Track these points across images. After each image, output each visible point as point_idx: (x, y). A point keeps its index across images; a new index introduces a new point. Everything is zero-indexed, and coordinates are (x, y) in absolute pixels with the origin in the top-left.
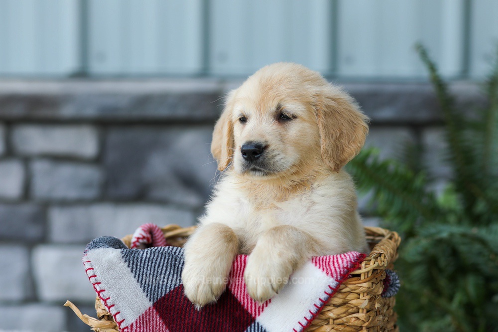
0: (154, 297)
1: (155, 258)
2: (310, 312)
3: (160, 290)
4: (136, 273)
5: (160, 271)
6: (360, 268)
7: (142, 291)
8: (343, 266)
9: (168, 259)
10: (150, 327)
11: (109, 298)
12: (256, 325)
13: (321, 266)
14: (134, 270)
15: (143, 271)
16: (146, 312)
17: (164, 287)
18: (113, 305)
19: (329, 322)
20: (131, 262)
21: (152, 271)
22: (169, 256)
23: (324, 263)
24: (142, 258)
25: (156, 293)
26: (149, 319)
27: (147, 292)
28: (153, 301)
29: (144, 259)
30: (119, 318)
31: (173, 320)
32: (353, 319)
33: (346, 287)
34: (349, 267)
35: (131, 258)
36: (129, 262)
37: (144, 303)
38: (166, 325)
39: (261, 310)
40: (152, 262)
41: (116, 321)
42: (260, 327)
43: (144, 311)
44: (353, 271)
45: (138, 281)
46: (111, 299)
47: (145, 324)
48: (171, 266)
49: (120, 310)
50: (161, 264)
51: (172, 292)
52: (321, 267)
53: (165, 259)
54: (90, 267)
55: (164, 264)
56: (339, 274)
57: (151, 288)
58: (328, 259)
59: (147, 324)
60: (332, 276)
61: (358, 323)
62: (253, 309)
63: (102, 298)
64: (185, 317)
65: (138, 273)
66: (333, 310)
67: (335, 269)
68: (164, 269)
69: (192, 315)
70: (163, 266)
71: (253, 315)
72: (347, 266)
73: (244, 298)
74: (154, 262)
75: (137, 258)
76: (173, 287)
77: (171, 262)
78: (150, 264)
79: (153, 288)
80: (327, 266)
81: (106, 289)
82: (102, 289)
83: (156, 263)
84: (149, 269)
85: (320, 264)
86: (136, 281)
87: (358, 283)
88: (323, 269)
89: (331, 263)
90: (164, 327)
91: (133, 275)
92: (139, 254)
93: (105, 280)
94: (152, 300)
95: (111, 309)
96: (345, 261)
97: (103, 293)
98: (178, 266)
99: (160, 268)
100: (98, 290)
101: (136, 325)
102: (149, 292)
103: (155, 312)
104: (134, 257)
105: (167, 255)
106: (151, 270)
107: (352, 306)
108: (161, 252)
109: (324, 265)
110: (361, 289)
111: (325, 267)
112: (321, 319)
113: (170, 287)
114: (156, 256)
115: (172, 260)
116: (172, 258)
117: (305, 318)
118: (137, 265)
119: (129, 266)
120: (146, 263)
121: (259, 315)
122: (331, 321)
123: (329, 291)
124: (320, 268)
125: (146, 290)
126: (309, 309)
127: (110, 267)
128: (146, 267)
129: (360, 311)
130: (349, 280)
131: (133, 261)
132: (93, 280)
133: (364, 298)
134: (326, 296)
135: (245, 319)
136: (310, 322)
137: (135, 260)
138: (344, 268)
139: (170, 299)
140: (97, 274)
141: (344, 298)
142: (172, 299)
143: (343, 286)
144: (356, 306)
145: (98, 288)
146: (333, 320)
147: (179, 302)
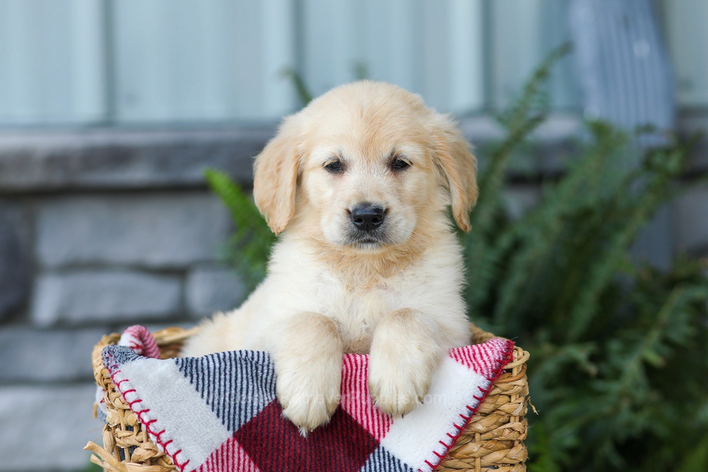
0: (234, 424)
1: (228, 367)
2: (456, 426)
3: (243, 412)
4: (203, 391)
5: (239, 385)
6: (511, 361)
7: (215, 416)
8: (495, 359)
9: (247, 368)
10: (228, 467)
11: (164, 431)
12: (381, 450)
13: (465, 360)
14: (200, 386)
15: (214, 388)
16: (222, 447)
17: (249, 408)
18: (171, 441)
19: (474, 437)
20: (195, 376)
21: (228, 386)
22: (246, 364)
23: (467, 356)
24: (208, 368)
25: (237, 417)
26: (228, 456)
27: (223, 417)
28: (234, 429)
29: (212, 370)
30: (181, 459)
31: (267, 454)
32: (507, 431)
33: (496, 387)
34: (501, 359)
35: (194, 370)
36: (192, 376)
37: (220, 434)
38: (255, 463)
39: (386, 429)
40: (225, 374)
41: (176, 463)
42: (387, 454)
43: (220, 445)
44: (506, 364)
45: (208, 403)
46: (167, 432)
47: (220, 464)
48: (252, 378)
49: (182, 446)
50: (239, 376)
51: (262, 414)
52: (465, 363)
53: (241, 368)
54: (131, 388)
55: (242, 375)
56: (490, 370)
57: (229, 411)
58: (471, 351)
59: (223, 464)
60: (483, 373)
61: (513, 436)
62: (376, 428)
63: (152, 433)
64: (284, 447)
65: (206, 391)
66: (481, 421)
67: (485, 364)
68: (245, 381)
69: (293, 444)
70: (242, 378)
71: (377, 438)
72: (499, 358)
73: (361, 414)
74: (228, 372)
75: (202, 369)
76: (261, 407)
77: (252, 371)
78: (222, 376)
79: (232, 411)
80: (473, 360)
81: (158, 418)
82: (153, 419)
83: (231, 375)
84: (222, 383)
85: (462, 358)
86: (205, 403)
87: (512, 381)
88: (469, 365)
89: (478, 356)
90: (252, 464)
91: (200, 394)
92: (202, 364)
93: (156, 404)
94: (231, 428)
95: (168, 447)
96: (495, 352)
97: (155, 424)
98: (262, 377)
99: (239, 381)
100: (146, 420)
101: (208, 467)
102: (226, 418)
103: (236, 445)
104: (197, 368)
105: (243, 362)
106: (225, 385)
107: (503, 413)
108: (233, 359)
109: (468, 359)
110: (516, 389)
111: (470, 362)
112: (464, 435)
113: (258, 408)
114: (228, 364)
115: (251, 368)
117: (448, 434)
118: (203, 379)
119: (191, 382)
120: (217, 376)
121: (384, 436)
122: (477, 436)
123: (480, 394)
124: (463, 362)
125: (221, 414)
126: (454, 421)
127: (163, 385)
128: (217, 381)
129: (512, 419)
130: (501, 377)
131: (198, 374)
132: (136, 407)
133: (516, 401)
134: (475, 401)
135: (366, 443)
136: (455, 440)
137: (200, 373)
138: (495, 361)
139: (260, 423)
140: (142, 397)
141: (494, 403)
142: (263, 424)
143: (493, 386)
144: (508, 413)
145: (146, 417)
146: (481, 434)
147: (273, 428)
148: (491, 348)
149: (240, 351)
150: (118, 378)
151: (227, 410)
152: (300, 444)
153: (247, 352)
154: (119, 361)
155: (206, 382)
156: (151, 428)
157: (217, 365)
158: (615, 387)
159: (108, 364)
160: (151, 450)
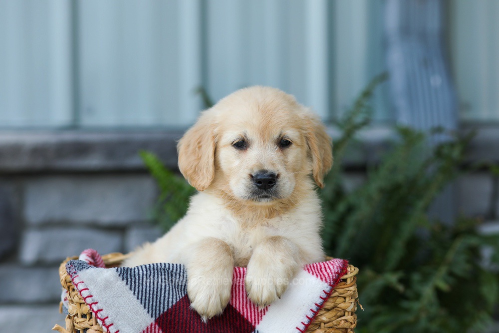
0: (156, 313)
1: (152, 274)
2: (307, 317)
3: (162, 305)
4: (135, 290)
6: (346, 273)
7: (143, 308)
8: (335, 271)
9: (165, 275)
11: (107, 317)
13: (314, 272)
14: (133, 287)
15: (142, 288)
16: (147, 329)
17: (166, 302)
18: (112, 324)
19: (320, 326)
20: (129, 280)
21: (152, 287)
22: (165, 272)
23: (316, 270)
24: (139, 274)
25: (158, 308)
27: (148, 308)
28: (156, 316)
29: (141, 276)
32: (343, 322)
33: (336, 291)
34: (339, 272)
35: (129, 276)
36: (127, 279)
37: (148, 320)
39: (260, 318)
40: (150, 279)
44: (343, 276)
45: (138, 298)
46: (109, 318)
48: (169, 282)
49: (120, 328)
50: (160, 280)
51: (175, 306)
52: (315, 274)
53: (161, 275)
54: (85, 287)
55: (162, 279)
56: (331, 279)
58: (318, 266)
60: (326, 281)
61: (346, 325)
62: (253, 317)
63: (100, 319)
64: (189, 330)
65: (137, 290)
66: (325, 314)
67: (328, 275)
68: (163, 284)
69: (196, 327)
70: (162, 282)
71: (253, 324)
72: (338, 271)
73: (243, 308)
74: (152, 278)
75: (135, 275)
76: (175, 302)
77: (168, 277)
78: (148, 280)
79: (154, 304)
80: (320, 272)
81: (104, 309)
82: (100, 309)
83: (154, 279)
84: (148, 285)
85: (312, 271)
86: (136, 298)
87: (347, 287)
88: (317, 275)
89: (323, 269)
91: (132, 292)
92: (134, 272)
93: (102, 298)
94: (154, 316)
95: (110, 328)
96: (335, 267)
97: (101, 312)
98: (175, 281)
99: (159, 283)
100: (95, 310)
102: (150, 309)
103: (157, 328)
104: (131, 274)
105: (163, 271)
106: (150, 286)
107: (340, 309)
108: (155, 268)
110: (349, 293)
112: (314, 324)
113: (172, 302)
114: (152, 272)
116: (168, 274)
117: (302, 323)
118: (135, 282)
119: (127, 284)
120: (145, 280)
121: (258, 323)
122: (322, 325)
123: (324, 296)
124: (313, 274)
125: (147, 306)
126: (306, 314)
127: (107, 285)
128: (144, 283)
129: (346, 314)
130: (339, 284)
131: (131, 279)
132: (89, 300)
133: (349, 302)
134: (321, 301)
135: (246, 328)
136: (307, 326)
137: (133, 277)
138: (335, 273)
139: (174, 313)
140: (93, 294)
141: (334, 302)
142: (175, 313)
143: (333, 291)
144: (343, 310)
145: (95, 308)
146: (325, 323)
147: (182, 316)
148: (332, 264)
149: (161, 264)
150: (76, 281)
151: (151, 303)
152: (200, 327)
153: (165, 264)
154: (78, 269)
155: (137, 284)
156: (99, 315)
157: (145, 273)
158: (416, 306)
159: (70, 272)
160: (98, 330)
